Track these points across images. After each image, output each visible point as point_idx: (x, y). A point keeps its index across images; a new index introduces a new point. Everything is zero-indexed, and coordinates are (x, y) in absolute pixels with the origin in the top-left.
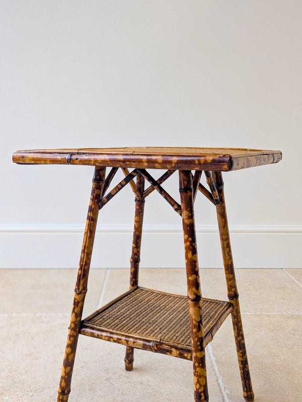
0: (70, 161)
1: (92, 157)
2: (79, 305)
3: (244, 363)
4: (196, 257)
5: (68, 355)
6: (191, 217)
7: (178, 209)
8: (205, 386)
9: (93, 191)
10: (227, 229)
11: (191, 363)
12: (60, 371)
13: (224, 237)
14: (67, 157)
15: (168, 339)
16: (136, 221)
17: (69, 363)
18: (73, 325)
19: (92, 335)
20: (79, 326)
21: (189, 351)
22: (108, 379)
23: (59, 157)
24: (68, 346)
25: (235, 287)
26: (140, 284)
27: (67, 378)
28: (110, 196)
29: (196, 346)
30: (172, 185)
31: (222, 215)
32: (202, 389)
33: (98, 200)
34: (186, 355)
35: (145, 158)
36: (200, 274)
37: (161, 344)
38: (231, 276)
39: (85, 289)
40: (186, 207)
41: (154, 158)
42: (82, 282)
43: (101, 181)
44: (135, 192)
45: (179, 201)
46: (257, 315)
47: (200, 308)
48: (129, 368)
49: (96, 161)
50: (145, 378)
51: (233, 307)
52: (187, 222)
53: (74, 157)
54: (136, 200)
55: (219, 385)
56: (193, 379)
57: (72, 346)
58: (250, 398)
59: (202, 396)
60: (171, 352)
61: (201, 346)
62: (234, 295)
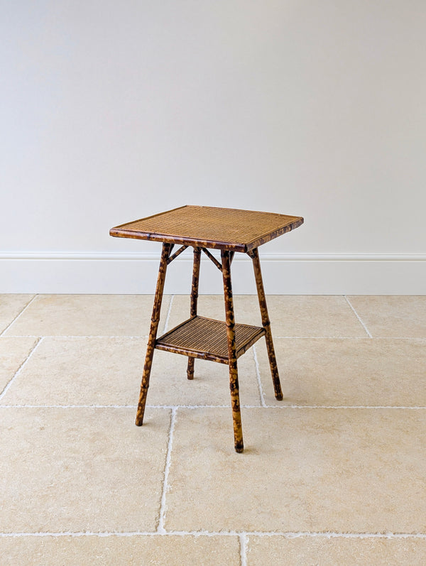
0: (149, 238)
1: (163, 237)
2: (154, 329)
4: (231, 300)
5: (147, 362)
6: (228, 273)
7: (220, 267)
8: (237, 380)
9: (163, 253)
10: (261, 276)
11: (228, 366)
12: (142, 372)
13: (259, 282)
14: (148, 235)
15: (214, 351)
17: (148, 368)
18: (150, 343)
19: (164, 349)
20: (155, 343)
21: (227, 359)
22: (174, 385)
23: (142, 235)
24: (147, 356)
25: (267, 317)
26: (198, 314)
27: (147, 378)
28: (174, 256)
29: (231, 355)
30: (217, 254)
31: (257, 266)
32: (234, 382)
33: (166, 259)
34: (225, 361)
35: (197, 241)
36: (234, 310)
37: (209, 354)
38: (264, 309)
39: (158, 318)
40: (226, 266)
41: (202, 241)
42: (156, 314)
43: (168, 246)
45: (220, 262)
46: (304, 339)
47: (234, 332)
48: (191, 377)
49: (166, 239)
50: (202, 384)
51: (266, 331)
52: (226, 277)
53: (152, 236)
54: (194, 252)
55: (259, 390)
56: (229, 376)
57: (150, 356)
58: (279, 397)
59: (235, 386)
60: (215, 359)
61: (234, 355)
62: (266, 323)
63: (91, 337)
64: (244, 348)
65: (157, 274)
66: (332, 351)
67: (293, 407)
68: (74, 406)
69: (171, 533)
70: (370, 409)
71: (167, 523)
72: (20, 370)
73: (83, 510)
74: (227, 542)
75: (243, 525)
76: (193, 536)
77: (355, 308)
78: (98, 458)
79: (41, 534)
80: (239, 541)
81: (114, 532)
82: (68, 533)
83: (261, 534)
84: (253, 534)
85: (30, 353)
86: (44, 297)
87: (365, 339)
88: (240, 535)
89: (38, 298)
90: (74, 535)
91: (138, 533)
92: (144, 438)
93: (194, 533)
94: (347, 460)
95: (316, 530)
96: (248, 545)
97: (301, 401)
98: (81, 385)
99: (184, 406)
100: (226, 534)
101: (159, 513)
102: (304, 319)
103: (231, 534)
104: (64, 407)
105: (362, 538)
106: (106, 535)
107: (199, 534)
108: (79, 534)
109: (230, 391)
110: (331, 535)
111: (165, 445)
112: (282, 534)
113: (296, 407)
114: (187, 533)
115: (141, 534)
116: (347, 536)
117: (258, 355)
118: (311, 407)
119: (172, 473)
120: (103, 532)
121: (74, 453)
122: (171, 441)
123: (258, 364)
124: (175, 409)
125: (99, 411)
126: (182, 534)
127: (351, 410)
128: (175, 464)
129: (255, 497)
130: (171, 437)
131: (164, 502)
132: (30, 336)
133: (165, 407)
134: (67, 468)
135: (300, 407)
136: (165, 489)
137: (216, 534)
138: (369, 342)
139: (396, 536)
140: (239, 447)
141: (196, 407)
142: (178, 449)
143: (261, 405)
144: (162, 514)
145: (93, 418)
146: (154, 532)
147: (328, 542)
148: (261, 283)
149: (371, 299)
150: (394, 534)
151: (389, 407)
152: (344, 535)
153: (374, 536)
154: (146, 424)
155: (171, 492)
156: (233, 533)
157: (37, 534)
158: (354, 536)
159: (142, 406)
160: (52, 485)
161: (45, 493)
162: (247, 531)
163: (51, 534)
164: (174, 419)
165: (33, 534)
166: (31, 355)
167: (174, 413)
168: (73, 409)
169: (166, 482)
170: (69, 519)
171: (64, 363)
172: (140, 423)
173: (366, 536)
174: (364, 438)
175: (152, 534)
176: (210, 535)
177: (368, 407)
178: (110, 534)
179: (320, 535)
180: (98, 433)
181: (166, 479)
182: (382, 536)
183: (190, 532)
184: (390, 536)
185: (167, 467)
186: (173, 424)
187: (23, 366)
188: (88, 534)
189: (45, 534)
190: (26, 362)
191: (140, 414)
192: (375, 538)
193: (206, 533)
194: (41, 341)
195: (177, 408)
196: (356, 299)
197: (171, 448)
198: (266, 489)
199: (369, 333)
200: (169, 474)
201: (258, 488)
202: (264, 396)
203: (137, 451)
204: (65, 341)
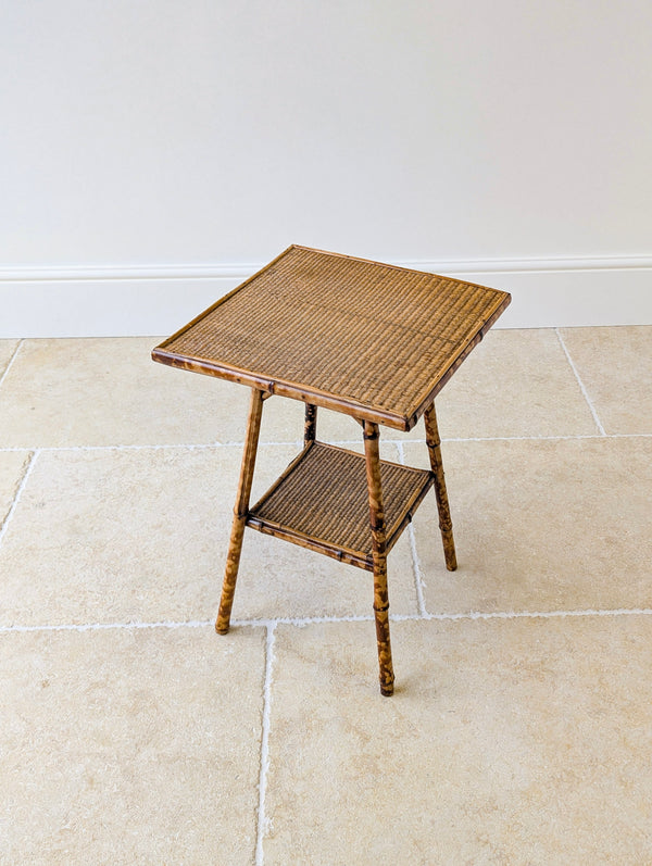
46: (489, 442)
55: (415, 575)
63: (121, 449)
66: (537, 473)
68: (97, 626)
70: (605, 617)
77: (575, 359)
78: (144, 754)
85: (16, 493)
86: (34, 346)
87: (594, 441)
89: (24, 349)
92: (222, 702)
94: (569, 746)
97: (487, 602)
98: (108, 572)
99: (288, 620)
104: (82, 629)
111: (259, 718)
113: (478, 615)
118: (505, 616)
119: (272, 788)
121: (102, 743)
122: (268, 708)
124: (272, 627)
125: (141, 636)
127: (572, 620)
128: (276, 766)
129: (415, 843)
130: (268, 697)
131: (259, 862)
132: (15, 449)
133: (254, 624)
134: (91, 782)
135: (486, 616)
136: (261, 827)
138: (600, 447)
141: (309, 621)
142: (282, 727)
143: (420, 613)
145: (132, 655)
149: (602, 337)
151: (637, 611)
155: (272, 836)
160: (68, 826)
161: (56, 847)
164: (270, 651)
166: (18, 499)
167: (271, 637)
168: (97, 633)
169: (262, 811)
171: (77, 517)
174: (596, 690)
177: (602, 613)
180: (142, 691)
181: (262, 802)
185: (263, 774)
186: (269, 664)
190: (11, 515)
194: (34, 461)
195: (275, 625)
196: (575, 336)
197: (267, 724)
198: (433, 822)
199: (599, 424)
200: (268, 790)
201: (420, 819)
202: (423, 588)
203: (210, 735)
204: (77, 461)
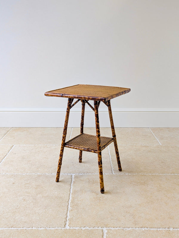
0: (62, 96)
1: (68, 96)
2: (64, 138)
3: (118, 158)
4: (99, 124)
5: (61, 153)
6: (97, 112)
7: (94, 109)
8: (101, 160)
9: (68, 103)
10: (112, 115)
11: (97, 154)
12: (59, 158)
13: (111, 117)
14: (61, 95)
15: (91, 147)
16: (82, 111)
17: (61, 155)
18: (62, 144)
19: (68, 147)
20: (64, 144)
21: (97, 151)
22: (73, 165)
23: (59, 95)
24: (61, 150)
25: (115, 133)
26: (84, 132)
27: (61, 160)
28: (73, 105)
29: (98, 149)
30: (92, 102)
31: (110, 110)
32: (100, 161)
33: (70, 106)
34: (96, 152)
35: (83, 97)
36: (100, 128)
37: (89, 149)
38: (113, 130)
39: (66, 133)
40: (96, 109)
41: (86, 97)
42: (65, 131)
43: (71, 100)
44: (82, 102)
45: (94, 107)
47: (100, 138)
48: (80, 161)
49: (69, 97)
50: (86, 165)
51: (114, 140)
52: (96, 113)
53: (63, 95)
54: (82, 104)
55: (111, 167)
56: (98, 158)
57: (62, 150)
58: (120, 170)
59: (100, 163)
60: (92, 151)
61: (100, 149)
62: (114, 136)
63: (36, 145)
64: (104, 147)
65: (66, 113)
66: (144, 151)
67: (126, 174)
68: (28, 174)
69: (71, 228)
70: (161, 175)
71: (70, 224)
72: (4, 159)
73: (32, 218)
74: (97, 232)
75: (104, 225)
76: (81, 229)
77: (153, 133)
78: (39, 196)
79: (12, 228)
80: (102, 231)
81: (45, 228)
82: (25, 228)
83: (112, 229)
84: (109, 228)
85: (9, 152)
86: (15, 128)
87: (159, 146)
88: (103, 229)
89: (12, 129)
90: (27, 229)
91: (57, 228)
92: (60, 187)
93: (82, 228)
94: (151, 197)
95: (138, 227)
96: (107, 233)
97: (130, 172)
98: (31, 165)
99: (78, 174)
100: (97, 228)
101: (66, 219)
102: (131, 137)
103: (99, 228)
104: (23, 174)
105: (159, 230)
106: (42, 229)
107: (84, 228)
108: (30, 228)
109: (98, 165)
110: (145, 229)
111: (69, 190)
112: (122, 228)
113: (128, 174)
114: (79, 228)
115: (58, 228)
116: (152, 229)
117: (110, 152)
118: (135, 174)
119: (72, 202)
120: (41, 228)
121: (28, 194)
122: (72, 189)
123: (110, 156)
124: (73, 175)
125: (39, 176)
126: (77, 228)
127: (152, 175)
128: (73, 198)
129: (110, 212)
130: (72, 187)
131: (68, 215)
132: (9, 145)
133: (69, 174)
134: (24, 200)
135: (130, 174)
136: (69, 209)
137: (92, 228)
138: (160, 147)
139: (174, 229)
140: (102, 191)
141: (83, 174)
142: (75, 192)
143: (112, 173)
144: (67, 220)
145: (37, 179)
146: (64, 227)
147: (143, 232)
148: (112, 118)
149: (161, 129)
150: (173, 228)
151: (170, 174)
152: (151, 229)
153: (164, 229)
154: (60, 181)
155: (72, 210)
156: (100, 228)
157: (10, 228)
158: (155, 229)
159: (59, 173)
160: (18, 207)
161: (14, 211)
162: (106, 227)
163: (17, 228)
164: (73, 179)
165: (9, 229)
166: (9, 153)
167: (73, 177)
168: (28, 175)
169: (69, 206)
170: (25, 222)
171: (24, 156)
172: (58, 181)
173: (161, 229)
174: (159, 187)
175: (63, 228)
176: (89, 229)
177: (160, 174)
178: (44, 228)
179: (139, 229)
180: (39, 185)
182: (168, 229)
183: (80, 227)
184: (171, 229)
185: (70, 200)
186: (72, 181)
187: (5, 157)
188: (34, 228)
189: (14, 229)
190: (7, 156)
191: (57, 177)
192: (165, 230)
193: (88, 228)
194: (14, 147)
195: (74, 175)
196: (154, 129)
197: (71, 191)
198: (115, 209)
199: (160, 143)
200: (71, 202)
201: (111, 208)
202: (113, 169)
203: (56, 193)
204: (25, 147)
